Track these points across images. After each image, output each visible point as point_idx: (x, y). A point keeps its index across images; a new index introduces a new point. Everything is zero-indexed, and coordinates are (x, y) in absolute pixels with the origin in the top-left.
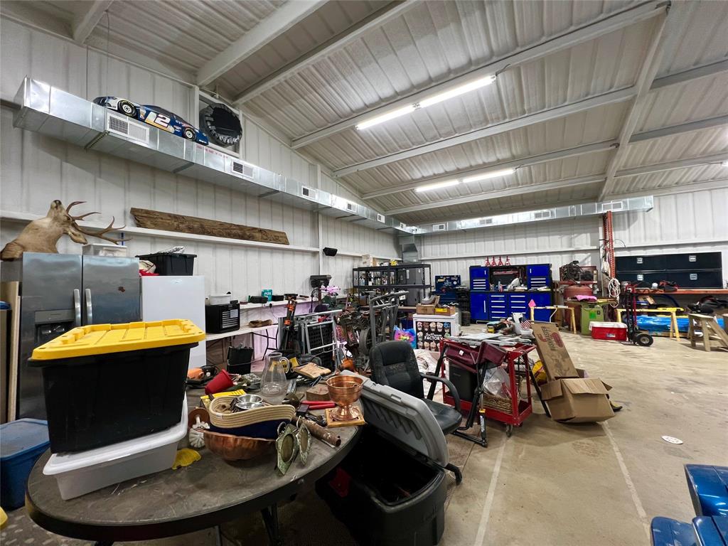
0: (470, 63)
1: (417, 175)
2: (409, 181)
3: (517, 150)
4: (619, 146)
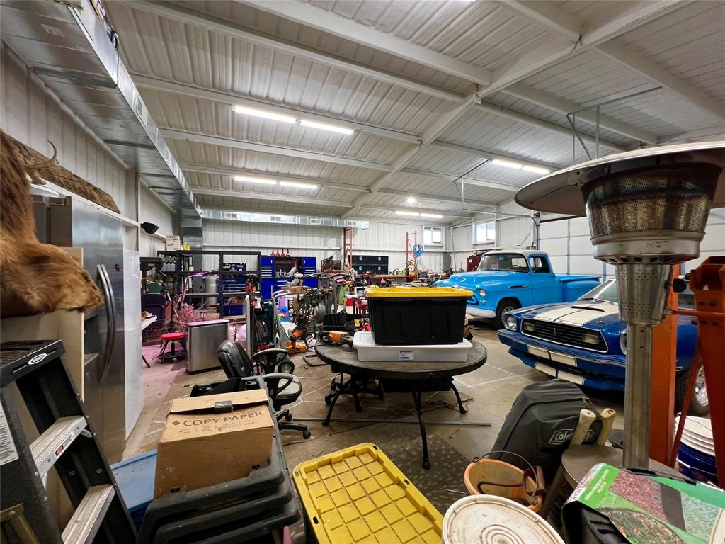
0: (342, 114)
1: (241, 164)
2: (228, 167)
3: (324, 174)
4: (370, 191)
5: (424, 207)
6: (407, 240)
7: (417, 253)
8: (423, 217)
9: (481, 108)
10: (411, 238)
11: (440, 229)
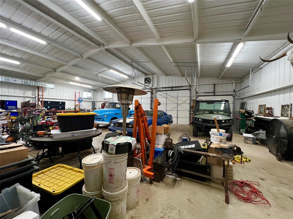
0: (40, 33)
4: (55, 71)
5: (83, 82)
6: (75, 95)
7: (80, 101)
8: (83, 86)
9: (105, 52)
10: (77, 95)
11: (91, 92)
